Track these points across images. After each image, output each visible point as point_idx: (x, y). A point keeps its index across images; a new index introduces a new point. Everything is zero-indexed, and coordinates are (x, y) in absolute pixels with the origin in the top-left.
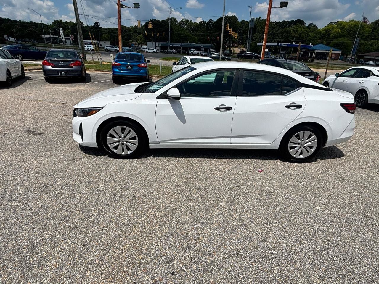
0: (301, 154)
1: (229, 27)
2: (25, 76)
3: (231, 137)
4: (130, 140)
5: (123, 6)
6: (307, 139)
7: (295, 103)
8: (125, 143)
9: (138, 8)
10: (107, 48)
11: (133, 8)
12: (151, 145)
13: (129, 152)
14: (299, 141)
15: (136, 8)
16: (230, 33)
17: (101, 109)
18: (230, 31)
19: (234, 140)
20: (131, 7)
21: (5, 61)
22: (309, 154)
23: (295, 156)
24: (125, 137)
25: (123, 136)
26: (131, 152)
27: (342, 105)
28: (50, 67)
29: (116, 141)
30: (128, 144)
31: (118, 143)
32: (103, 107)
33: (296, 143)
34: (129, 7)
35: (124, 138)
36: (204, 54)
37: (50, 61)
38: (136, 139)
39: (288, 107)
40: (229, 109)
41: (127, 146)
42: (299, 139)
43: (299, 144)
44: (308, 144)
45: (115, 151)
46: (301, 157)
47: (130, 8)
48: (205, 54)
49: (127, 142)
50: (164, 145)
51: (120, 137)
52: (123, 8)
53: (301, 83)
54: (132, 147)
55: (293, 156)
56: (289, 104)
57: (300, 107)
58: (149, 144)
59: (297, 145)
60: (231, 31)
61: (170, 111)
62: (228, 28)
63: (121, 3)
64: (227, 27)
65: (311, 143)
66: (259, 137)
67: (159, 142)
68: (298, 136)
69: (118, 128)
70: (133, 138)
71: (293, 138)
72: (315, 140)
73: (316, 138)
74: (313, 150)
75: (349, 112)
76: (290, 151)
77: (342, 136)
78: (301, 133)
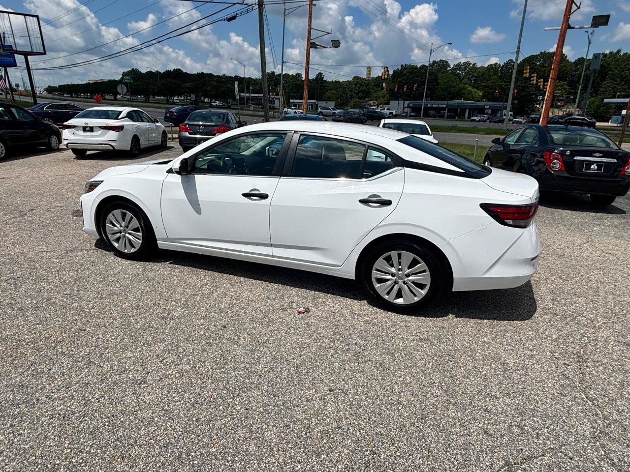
0: (399, 295)
1: (528, 71)
2: (168, 145)
3: (271, 245)
4: (133, 232)
5: (317, 46)
6: (409, 269)
7: (379, 196)
8: (127, 235)
9: (337, 47)
10: (322, 110)
11: (331, 48)
12: (160, 243)
13: (133, 250)
14: (393, 270)
15: (336, 47)
16: (532, 82)
17: (99, 184)
18: (532, 79)
19: (277, 252)
20: (329, 47)
21: (133, 125)
22: (416, 299)
23: (387, 297)
24: (127, 227)
25: (123, 224)
26: (136, 250)
27: (485, 207)
28: (187, 134)
29: (116, 230)
30: (130, 237)
31: (118, 235)
32: (103, 181)
33: (389, 274)
34: (326, 46)
35: (126, 229)
36: (477, 120)
37: (187, 126)
38: (140, 232)
39: (362, 201)
40: (264, 196)
41: (130, 240)
42: (392, 266)
43: (393, 275)
44: (411, 278)
45: (116, 245)
46: (400, 301)
47: (327, 48)
48: (479, 118)
49: (130, 234)
50: (177, 246)
51: (121, 226)
52: (318, 48)
53: (403, 159)
54: (135, 243)
55: (383, 298)
56: (365, 197)
57: (387, 203)
58: (157, 241)
59: (390, 277)
60: (535, 78)
61: (180, 194)
62: (526, 73)
63: (311, 41)
64: (525, 71)
65: (417, 276)
66: (318, 251)
67: (170, 240)
68: (388, 259)
69: (117, 212)
70: (136, 230)
71: (380, 263)
72: (424, 271)
73: (426, 268)
74: (424, 292)
75: (502, 222)
76: (377, 286)
77: (494, 274)
78: (394, 254)
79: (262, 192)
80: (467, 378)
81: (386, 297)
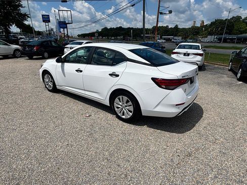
0: (123, 114)
3: (85, 90)
6: (126, 104)
7: (115, 73)
9: (171, 13)
11: (168, 14)
12: (57, 87)
14: (121, 103)
17: (43, 66)
19: (87, 93)
22: (129, 117)
24: (49, 80)
26: (52, 88)
27: (153, 79)
29: (47, 81)
30: (50, 84)
31: (47, 83)
34: (166, 13)
39: (110, 75)
40: (81, 71)
44: (127, 107)
45: (47, 86)
46: (124, 117)
50: (61, 88)
52: (163, 14)
53: (127, 58)
54: (51, 86)
56: (111, 73)
57: (117, 76)
59: (120, 106)
63: (160, 12)
65: (129, 107)
66: (97, 94)
67: (59, 86)
68: (119, 99)
69: (46, 75)
70: (51, 82)
71: (117, 100)
72: (131, 105)
73: (131, 104)
74: (131, 114)
75: (160, 87)
76: (116, 109)
77: (157, 109)
78: (121, 97)
79: (81, 70)
80: (125, 151)
81: (119, 114)
